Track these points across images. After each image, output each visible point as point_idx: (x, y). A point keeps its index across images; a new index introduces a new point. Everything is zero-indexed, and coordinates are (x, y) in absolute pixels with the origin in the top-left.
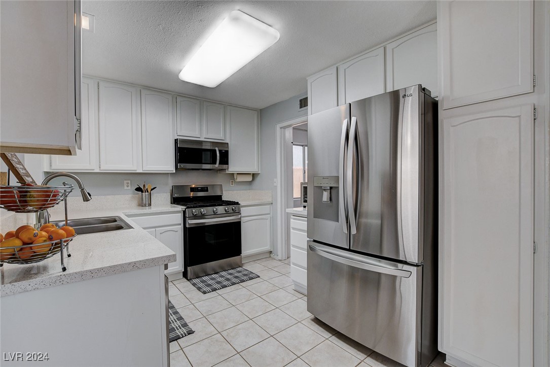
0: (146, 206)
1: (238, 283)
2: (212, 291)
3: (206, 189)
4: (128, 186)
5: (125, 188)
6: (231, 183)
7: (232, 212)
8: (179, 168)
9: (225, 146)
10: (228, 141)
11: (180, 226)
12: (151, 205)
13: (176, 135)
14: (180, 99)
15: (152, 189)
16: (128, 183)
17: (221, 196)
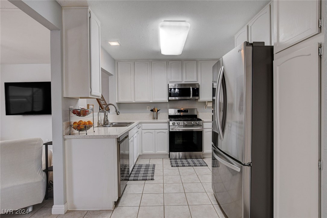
0: (155, 119)
1: (192, 166)
2: (176, 166)
3: (187, 111)
4: (148, 109)
5: (148, 110)
6: (205, 107)
7: (197, 125)
8: (169, 99)
9: (196, 85)
10: (199, 82)
11: (167, 130)
12: (157, 119)
13: (169, 82)
14: (170, 62)
15: (158, 111)
16: (148, 107)
17: (197, 115)
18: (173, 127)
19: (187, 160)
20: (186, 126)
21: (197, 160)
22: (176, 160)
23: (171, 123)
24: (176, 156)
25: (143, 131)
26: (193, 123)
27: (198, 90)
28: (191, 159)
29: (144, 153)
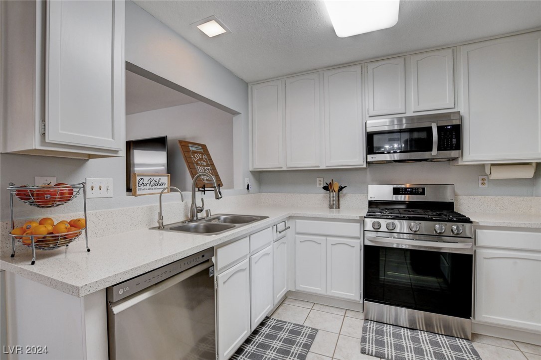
0: (333, 208)
2: (375, 356)
3: (421, 190)
4: (320, 184)
5: (318, 186)
6: (480, 182)
7: (452, 235)
8: (368, 160)
9: (452, 118)
10: (462, 109)
11: (359, 241)
12: (339, 208)
13: (368, 116)
14: (371, 66)
15: (341, 189)
16: (320, 181)
17: (452, 203)
18: (373, 235)
19: (414, 333)
20: (415, 234)
21: (452, 341)
22: (380, 326)
23: (369, 222)
24: (381, 314)
25: (296, 236)
26: (441, 228)
27: (457, 131)
28: (431, 335)
29: (301, 289)
